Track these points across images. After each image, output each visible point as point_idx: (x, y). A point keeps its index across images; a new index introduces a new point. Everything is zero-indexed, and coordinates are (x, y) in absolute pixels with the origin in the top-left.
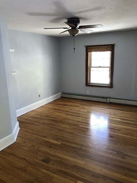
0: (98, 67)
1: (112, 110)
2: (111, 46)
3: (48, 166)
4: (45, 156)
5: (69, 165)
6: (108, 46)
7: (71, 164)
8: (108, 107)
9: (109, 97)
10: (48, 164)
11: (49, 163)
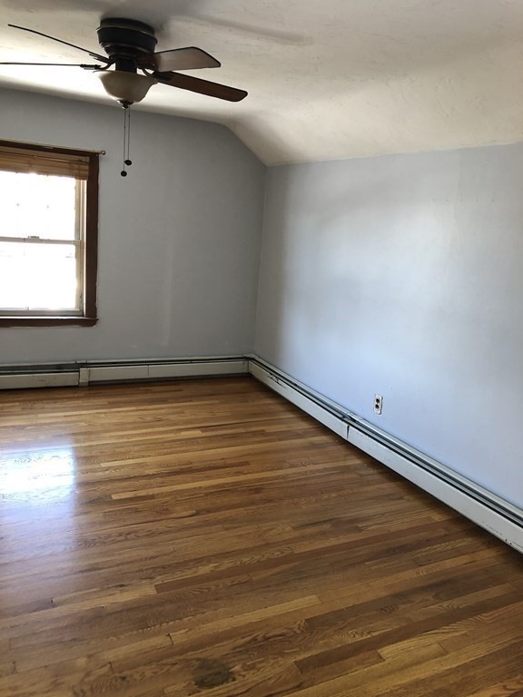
0: (24, 240)
1: (135, 408)
2: (88, 159)
3: (249, 686)
4: (178, 666)
5: (295, 632)
6: (77, 158)
7: (296, 626)
8: (104, 401)
9: (86, 364)
10: (234, 680)
11: (232, 673)
